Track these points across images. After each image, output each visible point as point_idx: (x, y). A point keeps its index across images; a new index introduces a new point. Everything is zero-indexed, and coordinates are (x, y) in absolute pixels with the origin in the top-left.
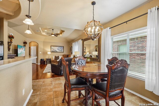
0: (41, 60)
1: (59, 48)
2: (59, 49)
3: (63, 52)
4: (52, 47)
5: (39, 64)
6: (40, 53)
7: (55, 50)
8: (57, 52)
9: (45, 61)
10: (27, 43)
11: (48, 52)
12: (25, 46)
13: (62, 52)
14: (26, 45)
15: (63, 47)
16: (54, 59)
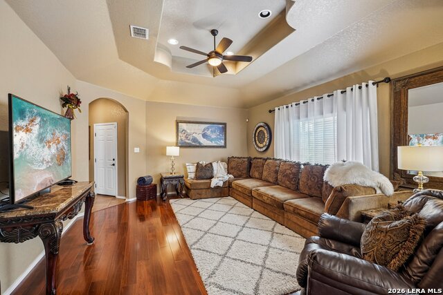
0: (141, 181)
1: (208, 128)
2: (209, 133)
3: (225, 147)
4: (183, 126)
5: (132, 199)
6: (135, 150)
7: (195, 140)
8: (201, 146)
9: (155, 186)
10: (78, 102)
11: (167, 147)
12: (69, 116)
13: (220, 147)
14: (76, 111)
15: (225, 124)
16: (192, 175)
